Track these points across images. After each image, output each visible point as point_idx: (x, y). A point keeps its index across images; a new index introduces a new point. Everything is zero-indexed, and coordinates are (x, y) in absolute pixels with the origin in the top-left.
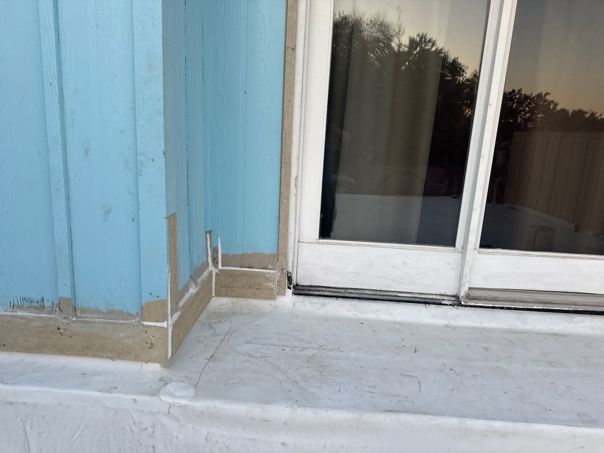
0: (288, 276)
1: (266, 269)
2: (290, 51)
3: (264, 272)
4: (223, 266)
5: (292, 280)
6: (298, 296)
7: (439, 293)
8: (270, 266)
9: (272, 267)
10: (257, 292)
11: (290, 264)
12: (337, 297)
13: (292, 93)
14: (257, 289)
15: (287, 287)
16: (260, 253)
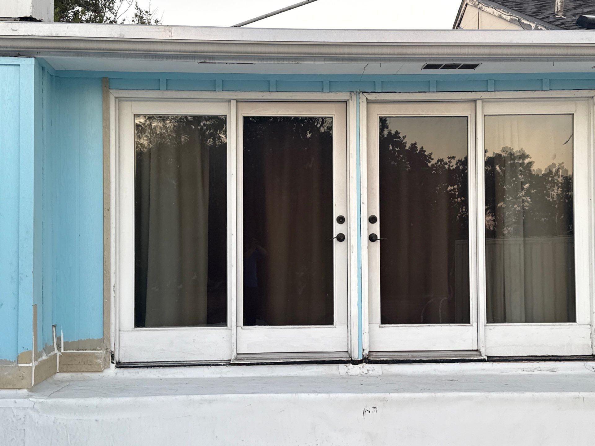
0: (111, 354)
1: (96, 350)
2: (107, 211)
3: (94, 352)
4: (64, 350)
5: (114, 356)
6: (120, 368)
7: (219, 360)
8: (98, 348)
9: (100, 348)
10: (89, 367)
11: (113, 345)
12: (147, 367)
13: (109, 235)
14: (89, 364)
15: (111, 362)
16: (91, 338)
